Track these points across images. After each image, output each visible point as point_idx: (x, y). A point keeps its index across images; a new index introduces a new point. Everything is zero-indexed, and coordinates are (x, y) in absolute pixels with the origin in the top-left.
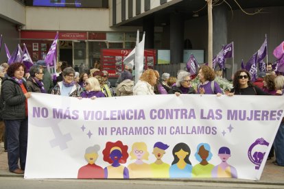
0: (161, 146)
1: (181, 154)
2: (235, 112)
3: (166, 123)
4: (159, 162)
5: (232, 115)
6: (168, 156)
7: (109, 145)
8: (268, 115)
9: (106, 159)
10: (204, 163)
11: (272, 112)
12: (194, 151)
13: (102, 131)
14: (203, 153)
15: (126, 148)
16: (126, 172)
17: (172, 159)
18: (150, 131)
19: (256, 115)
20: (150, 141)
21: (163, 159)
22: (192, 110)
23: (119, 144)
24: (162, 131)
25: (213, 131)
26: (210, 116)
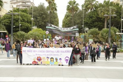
0: (48, 58)
1: (52, 59)
3: (48, 53)
4: (48, 61)
5: (62, 52)
6: (49, 60)
7: (38, 57)
8: (68, 51)
9: (37, 60)
10: (57, 61)
12: (55, 59)
13: (36, 55)
14: (56, 59)
16: (41, 62)
19: (66, 51)
20: (46, 57)
22: (54, 51)
23: (40, 57)
24: (48, 55)
25: (58, 55)
26: (57, 52)
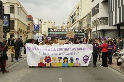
0: (60, 58)
1: (66, 60)
2: (79, 48)
3: (61, 52)
4: (60, 62)
5: (78, 49)
7: (46, 57)
9: (45, 61)
10: (72, 62)
11: (88, 48)
12: (69, 59)
14: (72, 60)
15: (50, 58)
17: (63, 61)
18: (57, 54)
19: (84, 49)
21: (61, 61)
22: (68, 48)
23: (49, 57)
24: (60, 54)
25: (74, 53)
26: (73, 50)
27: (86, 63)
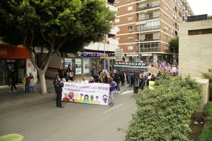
1: (86, 97)
3: (83, 89)
4: (81, 98)
5: (99, 88)
10: (92, 100)
13: (69, 90)
14: (92, 97)
15: (73, 94)
18: (80, 91)
20: (79, 93)
25: (94, 92)
26: (94, 88)
27: (105, 102)
